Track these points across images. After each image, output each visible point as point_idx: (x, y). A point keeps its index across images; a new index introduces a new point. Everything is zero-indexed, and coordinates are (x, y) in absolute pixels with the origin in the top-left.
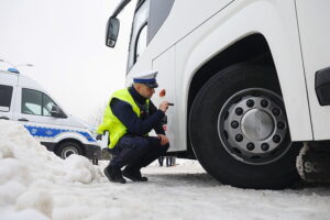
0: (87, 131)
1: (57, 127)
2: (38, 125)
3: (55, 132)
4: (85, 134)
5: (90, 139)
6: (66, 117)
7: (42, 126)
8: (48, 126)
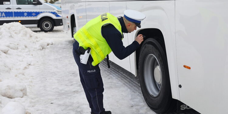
0: (55, 11)
1: (38, 11)
2: (27, 11)
3: (37, 14)
4: (54, 13)
5: (57, 16)
6: (41, 4)
7: (30, 11)
8: (32, 11)
